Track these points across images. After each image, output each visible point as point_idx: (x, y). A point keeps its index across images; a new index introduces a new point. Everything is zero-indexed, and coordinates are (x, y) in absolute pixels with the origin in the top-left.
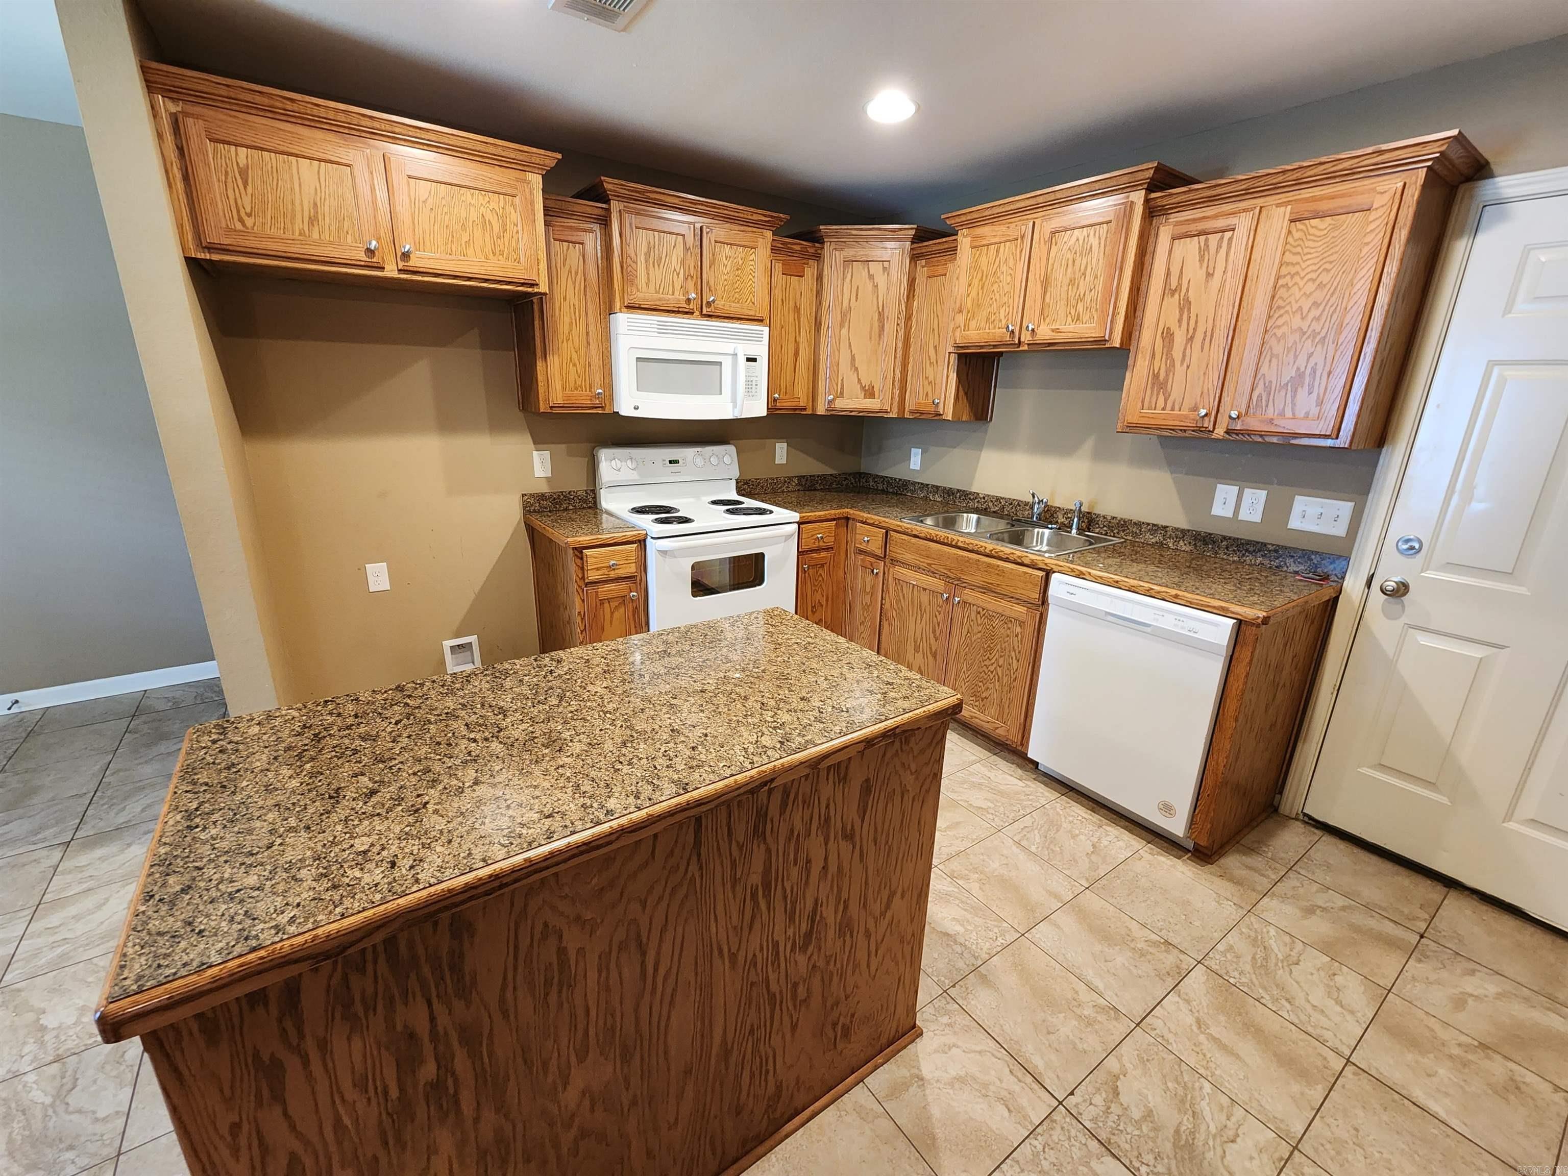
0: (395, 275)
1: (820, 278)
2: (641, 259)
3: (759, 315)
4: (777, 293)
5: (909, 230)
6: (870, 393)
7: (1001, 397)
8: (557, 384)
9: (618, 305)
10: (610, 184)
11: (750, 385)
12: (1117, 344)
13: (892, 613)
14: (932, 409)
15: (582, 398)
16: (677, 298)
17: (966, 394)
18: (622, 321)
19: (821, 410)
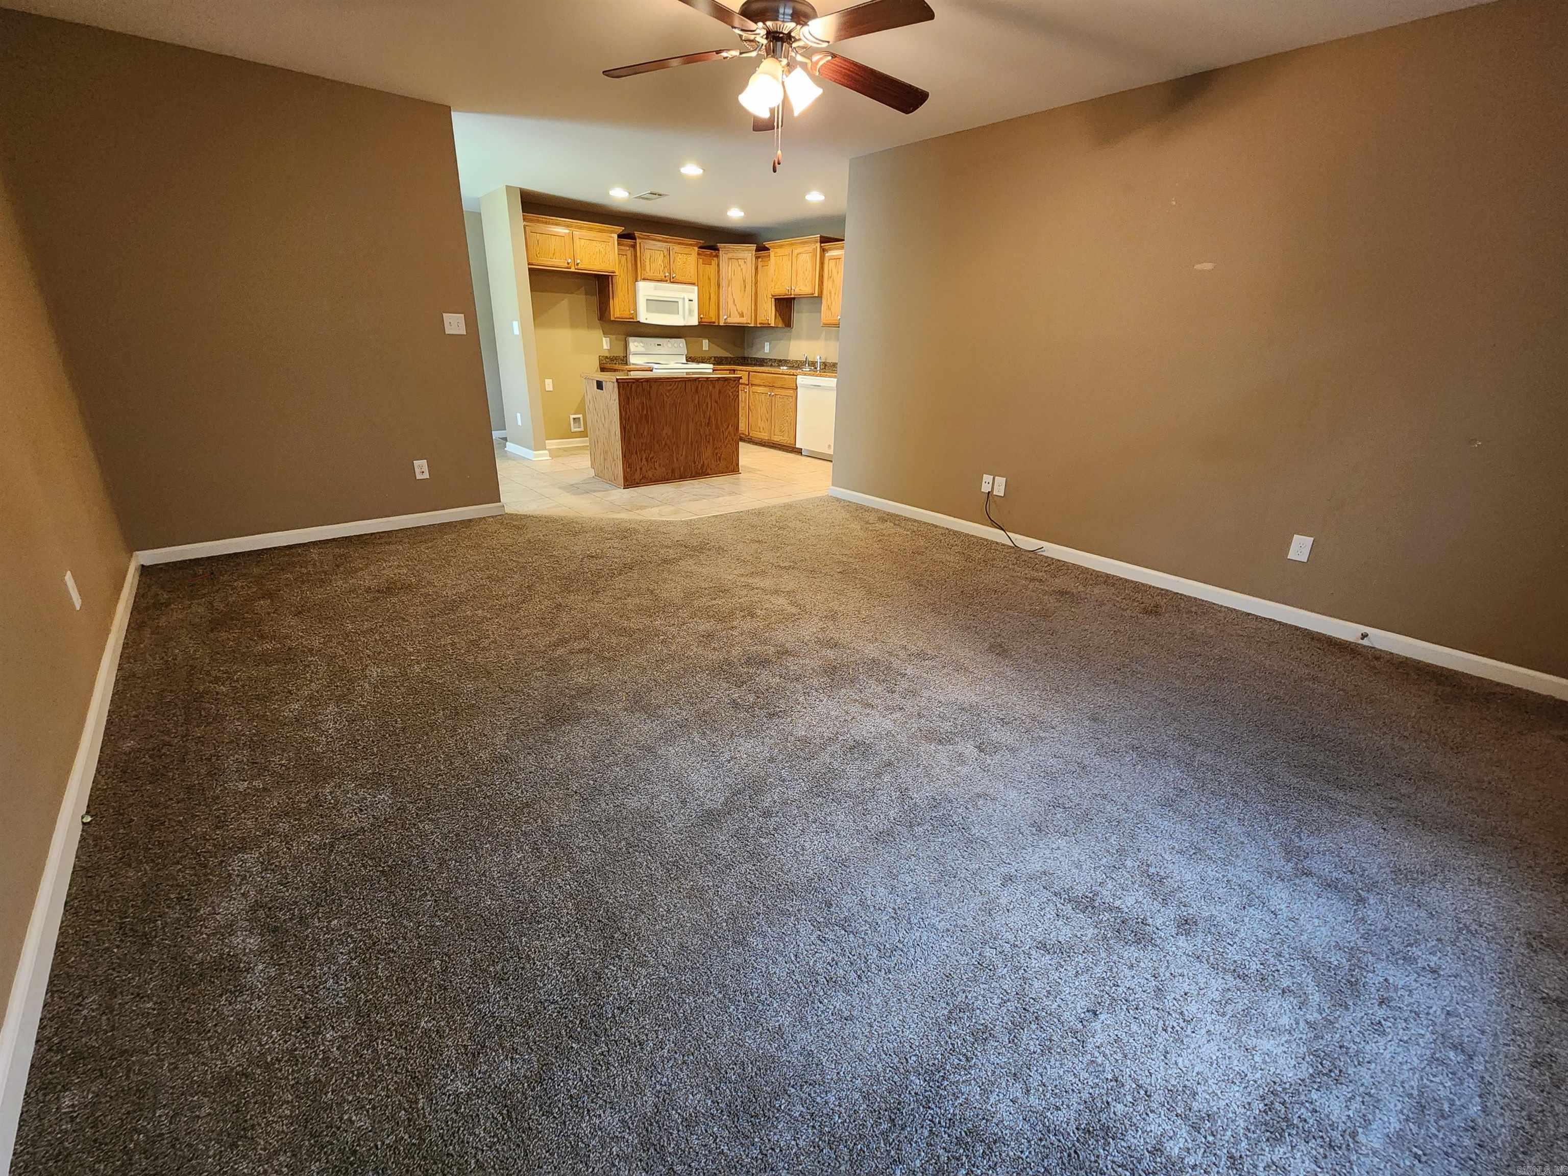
0: (574, 270)
1: (718, 265)
2: (648, 261)
3: (693, 282)
4: (701, 273)
5: (754, 247)
6: (742, 315)
7: (796, 317)
8: (617, 309)
9: (639, 278)
10: (637, 234)
11: (690, 311)
12: (816, 295)
13: (752, 407)
14: (766, 322)
15: (626, 314)
16: (661, 276)
17: (780, 315)
18: (642, 285)
19: (722, 324)
